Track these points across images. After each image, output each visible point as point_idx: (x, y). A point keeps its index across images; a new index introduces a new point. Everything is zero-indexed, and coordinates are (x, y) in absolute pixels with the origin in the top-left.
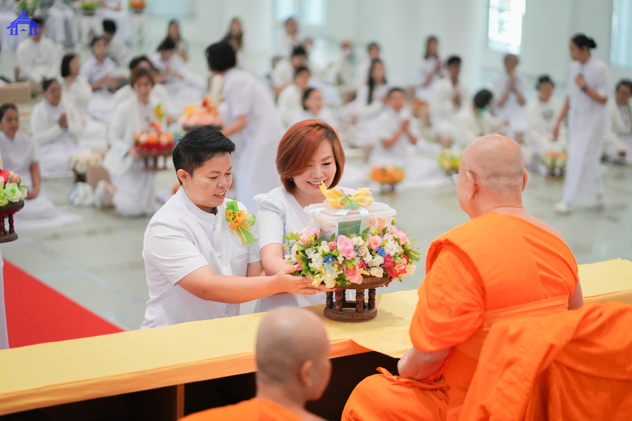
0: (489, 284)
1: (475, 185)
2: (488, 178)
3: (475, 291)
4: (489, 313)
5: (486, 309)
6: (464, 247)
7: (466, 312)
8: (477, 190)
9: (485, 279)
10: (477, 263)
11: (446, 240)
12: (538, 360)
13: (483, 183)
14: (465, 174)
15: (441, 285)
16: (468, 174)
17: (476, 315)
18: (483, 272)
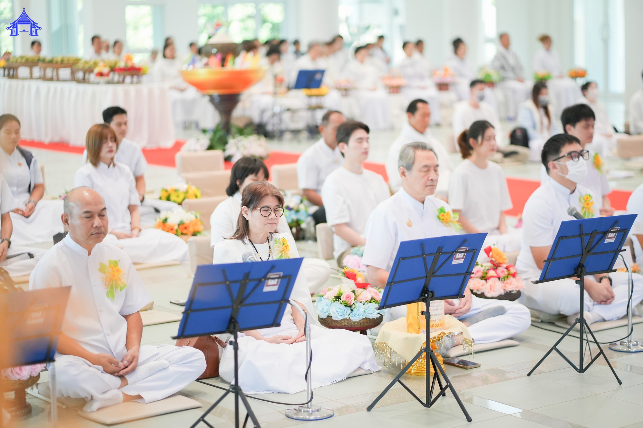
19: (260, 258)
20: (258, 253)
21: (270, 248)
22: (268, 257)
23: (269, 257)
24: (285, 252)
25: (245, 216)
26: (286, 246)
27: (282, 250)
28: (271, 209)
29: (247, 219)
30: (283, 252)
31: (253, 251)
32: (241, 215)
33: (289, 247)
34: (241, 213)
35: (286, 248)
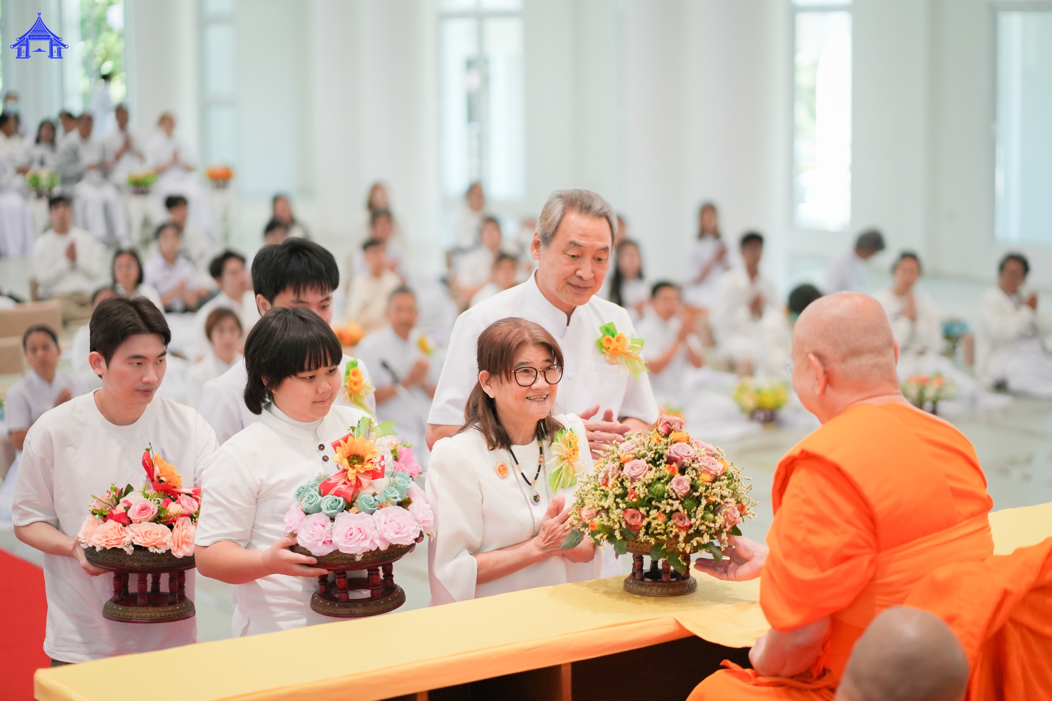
0: (881, 507)
1: (825, 372)
2: (844, 359)
3: (859, 523)
4: (883, 555)
5: (879, 550)
6: (834, 457)
7: (848, 558)
8: (829, 380)
9: (873, 500)
10: (858, 478)
11: (803, 452)
12: (987, 613)
13: (838, 368)
14: (807, 357)
15: (800, 522)
16: (812, 357)
17: (866, 560)
18: (868, 490)
19: (522, 474)
20: (517, 463)
21: (541, 452)
22: (537, 472)
23: (539, 471)
24: (569, 462)
25: (487, 389)
26: (574, 450)
27: (565, 456)
28: (536, 370)
29: (491, 396)
30: (566, 461)
31: (508, 459)
32: (478, 388)
33: (580, 452)
34: (479, 384)
35: (574, 454)
